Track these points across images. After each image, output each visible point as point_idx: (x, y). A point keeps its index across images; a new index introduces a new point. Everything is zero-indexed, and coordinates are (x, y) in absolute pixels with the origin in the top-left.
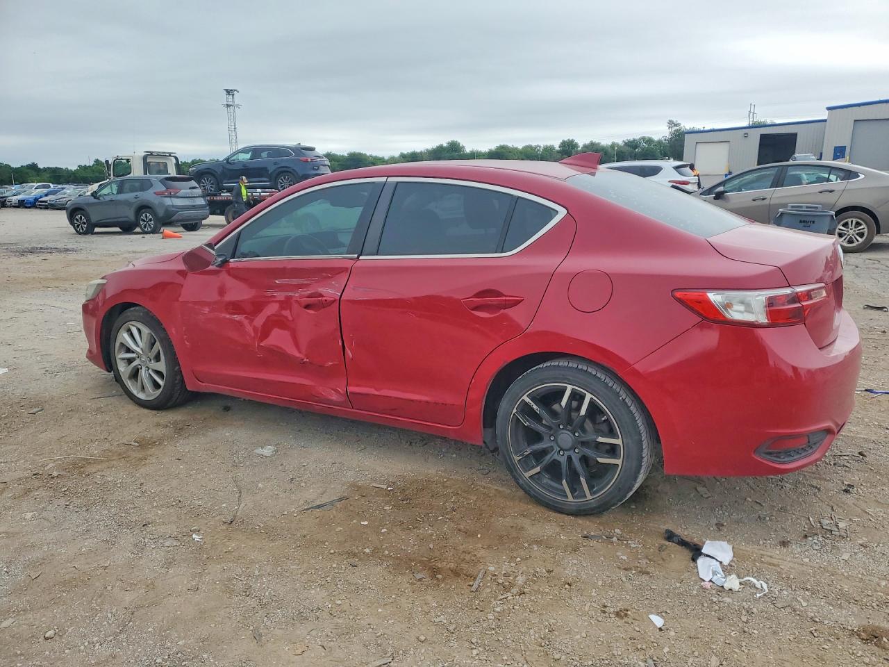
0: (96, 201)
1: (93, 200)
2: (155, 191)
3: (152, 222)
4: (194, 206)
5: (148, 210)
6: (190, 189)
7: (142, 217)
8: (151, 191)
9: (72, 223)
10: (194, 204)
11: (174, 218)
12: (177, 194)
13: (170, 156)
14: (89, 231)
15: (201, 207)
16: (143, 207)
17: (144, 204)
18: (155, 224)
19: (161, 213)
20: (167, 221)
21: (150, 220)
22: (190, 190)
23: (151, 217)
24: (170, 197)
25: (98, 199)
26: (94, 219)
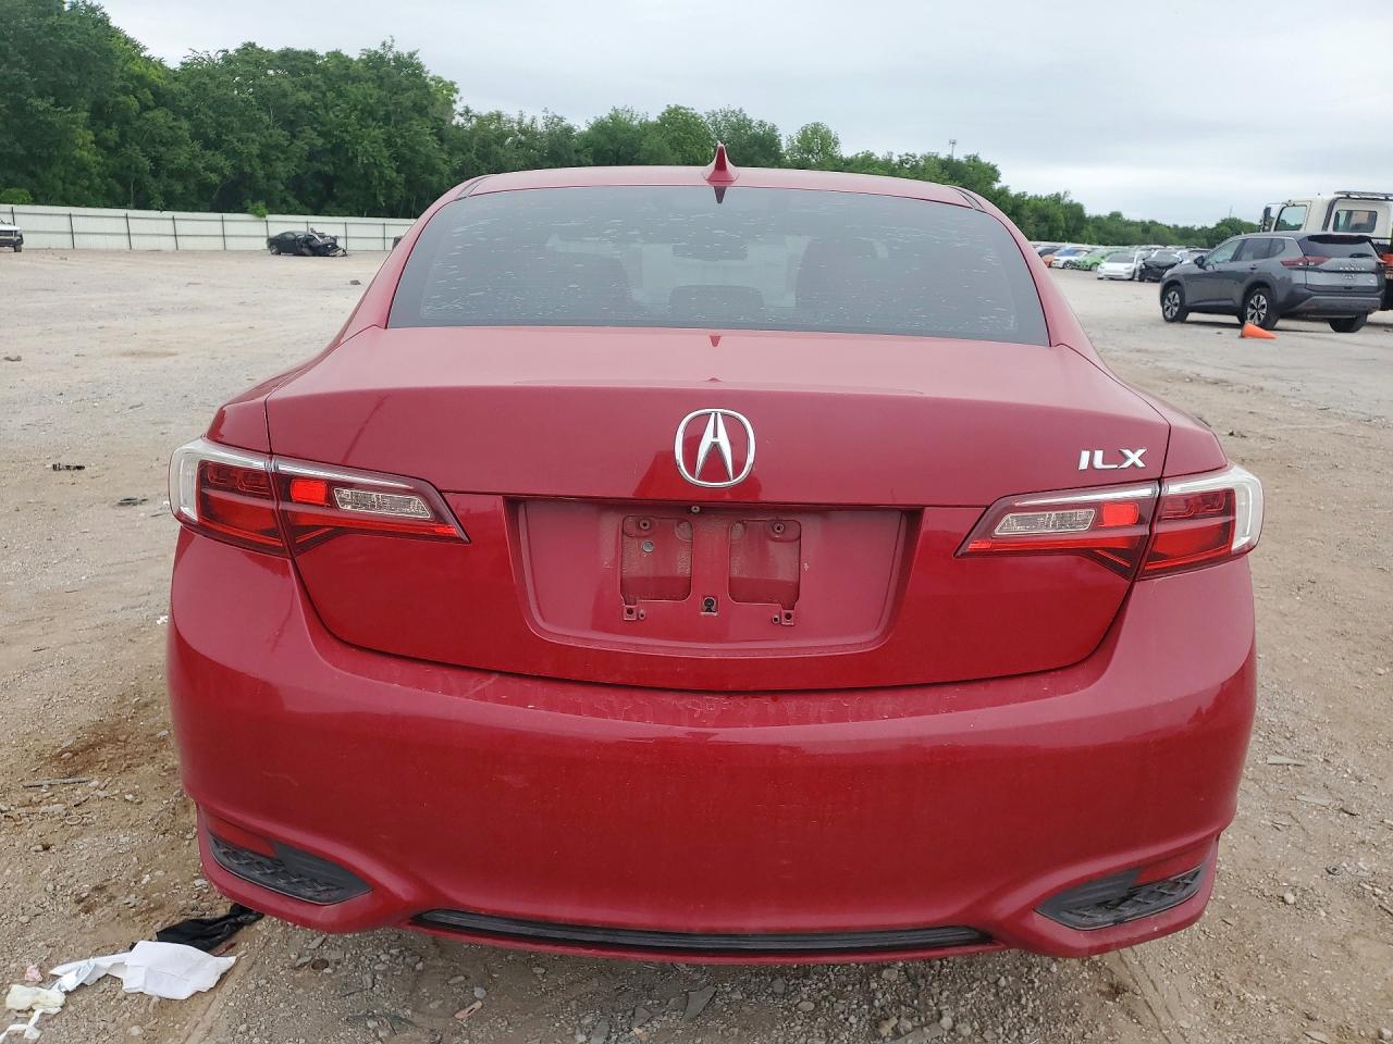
0: (1202, 271)
1: (1196, 270)
2: (1285, 259)
3: (1264, 311)
4: (1350, 288)
5: (1263, 290)
6: (1352, 256)
7: (1252, 302)
8: (1277, 259)
9: (1162, 303)
10: (1349, 283)
11: (1302, 306)
12: (1319, 267)
13: (1387, 199)
14: (1180, 318)
15: (1366, 291)
16: (1259, 285)
17: (1260, 279)
18: (1267, 315)
19: (1281, 296)
20: (1292, 310)
21: (1263, 306)
22: (1350, 260)
23: (1264, 302)
24: (1306, 270)
25: (1204, 268)
26: (1189, 300)
